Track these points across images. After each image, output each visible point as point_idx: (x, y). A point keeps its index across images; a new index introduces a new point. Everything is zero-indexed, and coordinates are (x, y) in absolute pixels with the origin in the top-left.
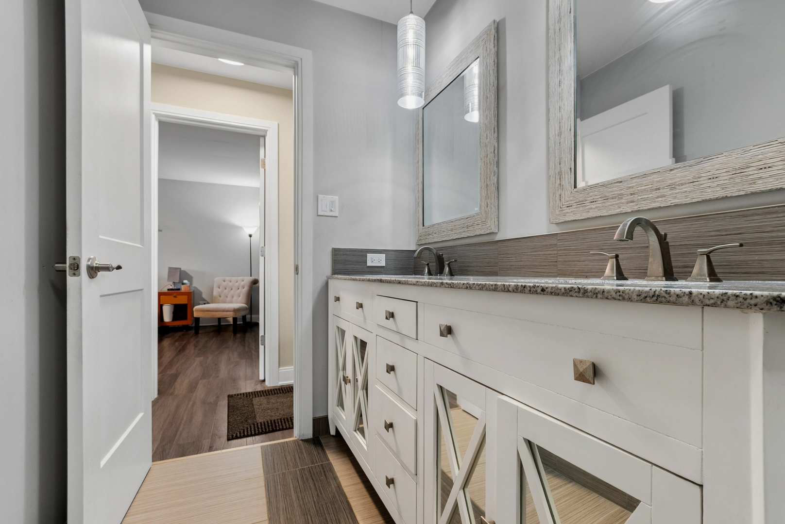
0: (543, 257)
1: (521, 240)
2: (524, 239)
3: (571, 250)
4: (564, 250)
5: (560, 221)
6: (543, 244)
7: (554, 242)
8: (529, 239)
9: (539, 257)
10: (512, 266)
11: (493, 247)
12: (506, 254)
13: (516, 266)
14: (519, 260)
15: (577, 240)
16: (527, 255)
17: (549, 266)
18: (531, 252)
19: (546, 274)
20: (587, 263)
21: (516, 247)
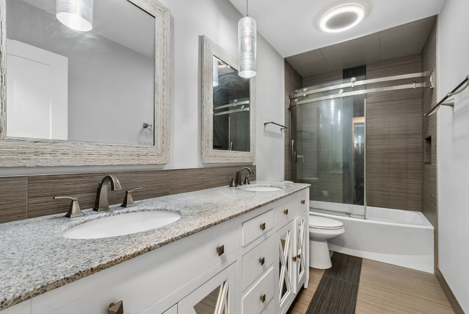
0: (198, 180)
1: (187, 170)
2: (188, 170)
3: (210, 176)
4: (207, 176)
5: (208, 163)
6: (199, 173)
7: (203, 172)
8: (191, 170)
9: (197, 180)
10: (180, 186)
11: (166, 175)
12: (176, 179)
13: (183, 186)
14: (185, 182)
15: (212, 172)
16: (190, 179)
17: (201, 184)
18: (192, 177)
19: (200, 188)
20: (215, 181)
21: (183, 175)
